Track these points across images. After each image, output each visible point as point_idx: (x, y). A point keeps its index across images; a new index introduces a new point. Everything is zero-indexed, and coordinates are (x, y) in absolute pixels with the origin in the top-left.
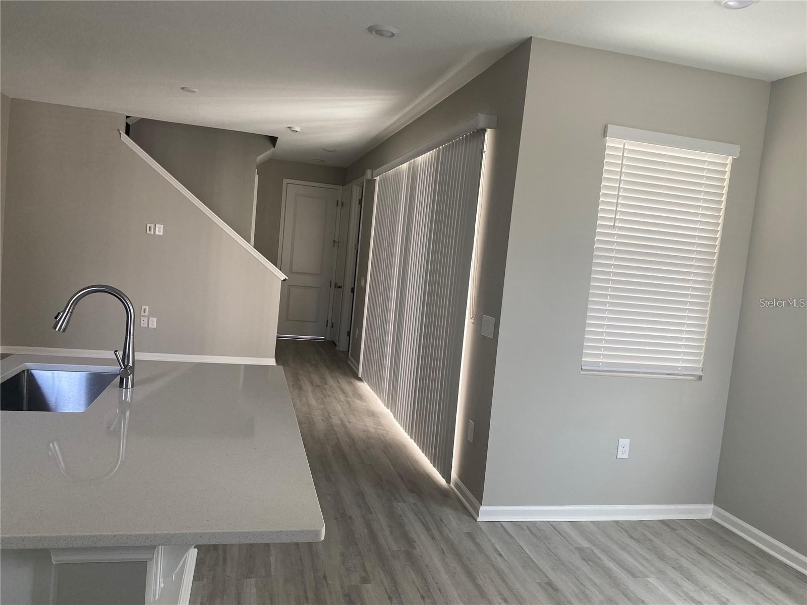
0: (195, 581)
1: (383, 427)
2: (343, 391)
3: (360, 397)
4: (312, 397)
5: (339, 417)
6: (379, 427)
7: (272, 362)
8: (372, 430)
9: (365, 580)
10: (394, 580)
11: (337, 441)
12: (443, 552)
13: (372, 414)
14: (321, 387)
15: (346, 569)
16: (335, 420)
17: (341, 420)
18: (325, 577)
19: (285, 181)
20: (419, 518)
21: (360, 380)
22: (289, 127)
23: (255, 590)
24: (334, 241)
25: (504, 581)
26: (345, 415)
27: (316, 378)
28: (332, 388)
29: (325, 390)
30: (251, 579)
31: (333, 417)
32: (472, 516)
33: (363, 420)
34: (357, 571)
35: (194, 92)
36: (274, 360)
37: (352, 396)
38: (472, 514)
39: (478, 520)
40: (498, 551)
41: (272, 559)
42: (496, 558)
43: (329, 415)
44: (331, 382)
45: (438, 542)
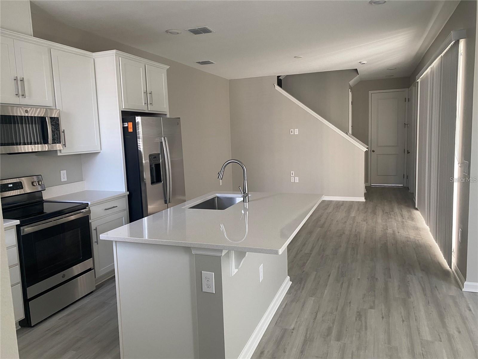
0: (287, 294)
1: (421, 236)
2: (402, 216)
3: (412, 219)
4: (380, 218)
5: (393, 229)
6: (418, 236)
7: (363, 199)
8: (412, 237)
9: (371, 308)
10: (389, 311)
11: (386, 242)
12: (429, 302)
13: (417, 229)
14: (389, 213)
15: (364, 301)
16: (390, 231)
17: (394, 231)
18: (350, 303)
19: (370, 92)
20: (421, 284)
21: (417, 209)
22: (360, 62)
23: (312, 302)
24: (405, 124)
25: (465, 323)
26: (397, 228)
27: (387, 208)
28: (395, 214)
29: (390, 215)
30: (312, 298)
31: (389, 229)
32: (460, 287)
33: (408, 231)
34: (369, 303)
35: (301, 57)
36: (364, 198)
37: (407, 218)
38: (461, 286)
39: (463, 290)
40: (470, 308)
41: (326, 291)
42: (465, 311)
43: (387, 228)
44: (396, 210)
45: (427, 297)
